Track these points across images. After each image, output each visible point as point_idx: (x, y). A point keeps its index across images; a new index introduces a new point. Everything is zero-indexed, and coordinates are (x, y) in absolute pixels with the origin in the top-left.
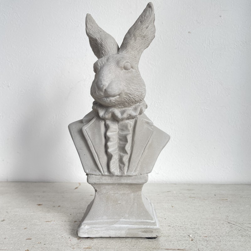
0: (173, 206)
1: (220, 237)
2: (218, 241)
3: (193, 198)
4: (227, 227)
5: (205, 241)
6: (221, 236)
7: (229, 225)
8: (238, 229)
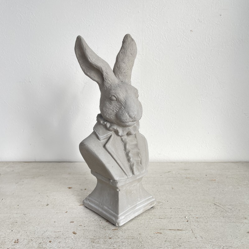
0: (173, 188)
3: (189, 179)
5: (197, 222)
6: (208, 217)
7: (215, 206)
8: (221, 210)
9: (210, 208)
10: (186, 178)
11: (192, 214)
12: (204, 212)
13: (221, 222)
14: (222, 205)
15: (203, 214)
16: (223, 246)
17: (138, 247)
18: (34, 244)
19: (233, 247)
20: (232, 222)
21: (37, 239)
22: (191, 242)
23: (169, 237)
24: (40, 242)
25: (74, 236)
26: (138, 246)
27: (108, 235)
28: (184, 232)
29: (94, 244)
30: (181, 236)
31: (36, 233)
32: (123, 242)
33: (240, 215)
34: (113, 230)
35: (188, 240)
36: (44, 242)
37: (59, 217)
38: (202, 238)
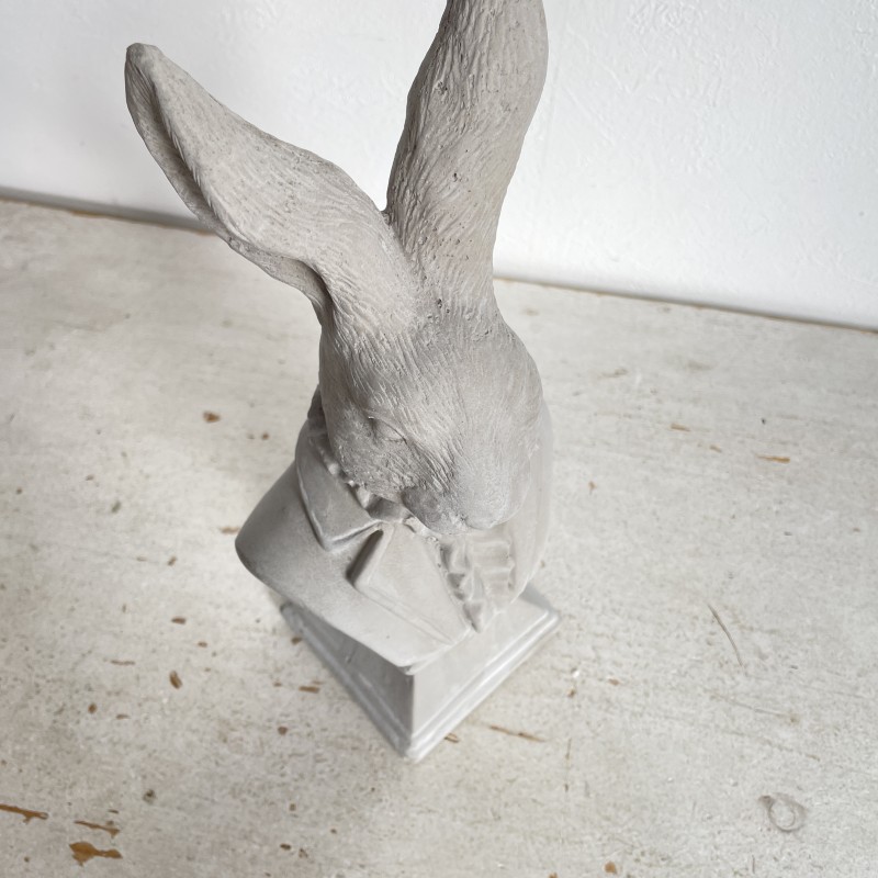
0: (592, 486)
1: (651, 694)
2: (637, 709)
3: (680, 435)
4: (697, 641)
5: (604, 706)
6: (656, 687)
7: (709, 628)
8: (723, 658)
9: (689, 634)
10: (675, 427)
11: (605, 655)
12: (654, 652)
13: (692, 724)
14: (742, 627)
15: (647, 665)
16: (638, 851)
17: (360, 795)
18: (43, 708)
19: (675, 861)
20: (733, 732)
21: (53, 689)
22: (542, 805)
23: (475, 766)
24: (61, 704)
25: (170, 698)
26: (362, 789)
27: (278, 710)
28: (537, 748)
29: (224, 750)
30: (518, 769)
31: (57, 656)
32: (318, 759)
33: (780, 697)
34: (304, 689)
35: (534, 796)
36: (73, 707)
37: (144, 585)
38: (587, 795)
